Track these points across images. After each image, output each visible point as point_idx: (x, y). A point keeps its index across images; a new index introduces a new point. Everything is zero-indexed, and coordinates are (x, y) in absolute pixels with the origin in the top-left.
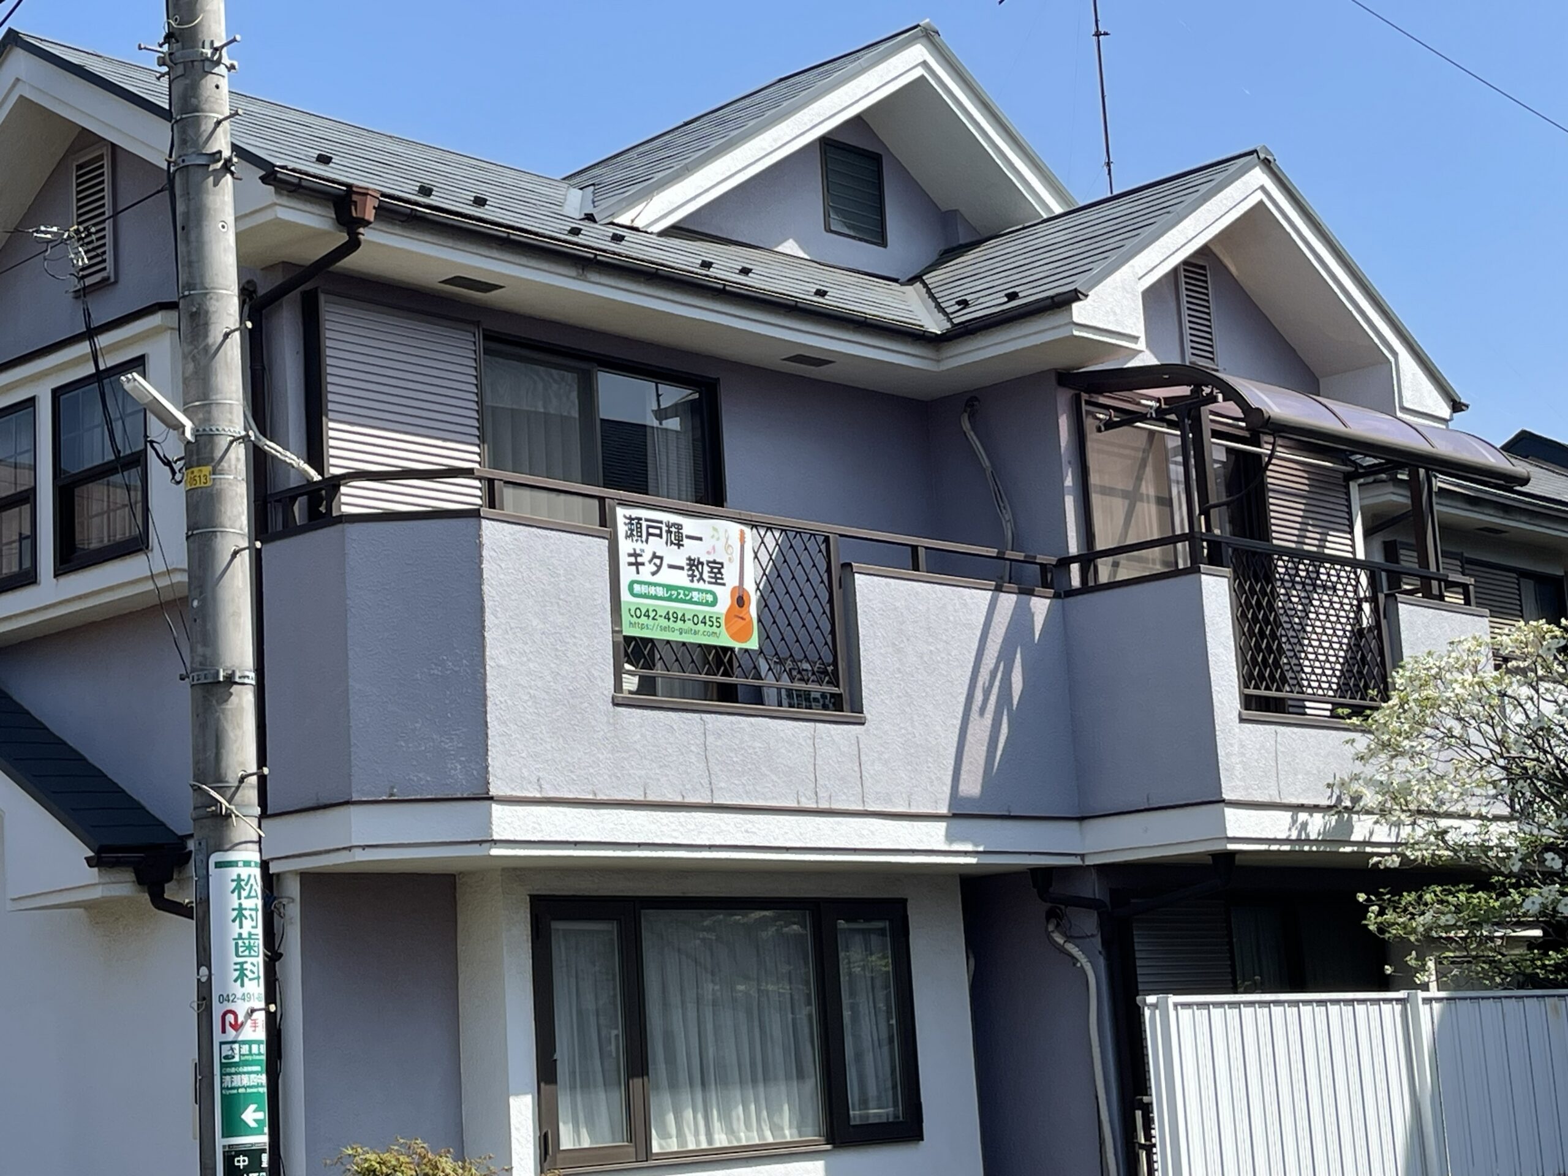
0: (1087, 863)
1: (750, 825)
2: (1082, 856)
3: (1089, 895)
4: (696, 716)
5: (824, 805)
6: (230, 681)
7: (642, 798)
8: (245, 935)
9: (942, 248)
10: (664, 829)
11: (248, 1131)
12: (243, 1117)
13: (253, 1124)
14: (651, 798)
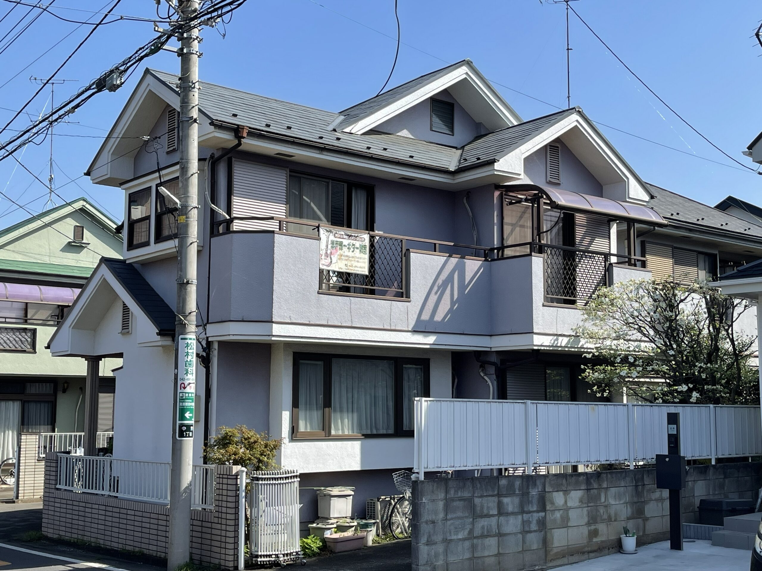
0: (492, 350)
1: (365, 334)
2: (491, 348)
3: (493, 361)
4: (348, 298)
5: (393, 328)
6: (188, 283)
7: (326, 324)
8: (189, 361)
9: (476, 136)
10: (333, 334)
11: (186, 419)
12: (186, 415)
13: (188, 417)
14: (330, 323)
